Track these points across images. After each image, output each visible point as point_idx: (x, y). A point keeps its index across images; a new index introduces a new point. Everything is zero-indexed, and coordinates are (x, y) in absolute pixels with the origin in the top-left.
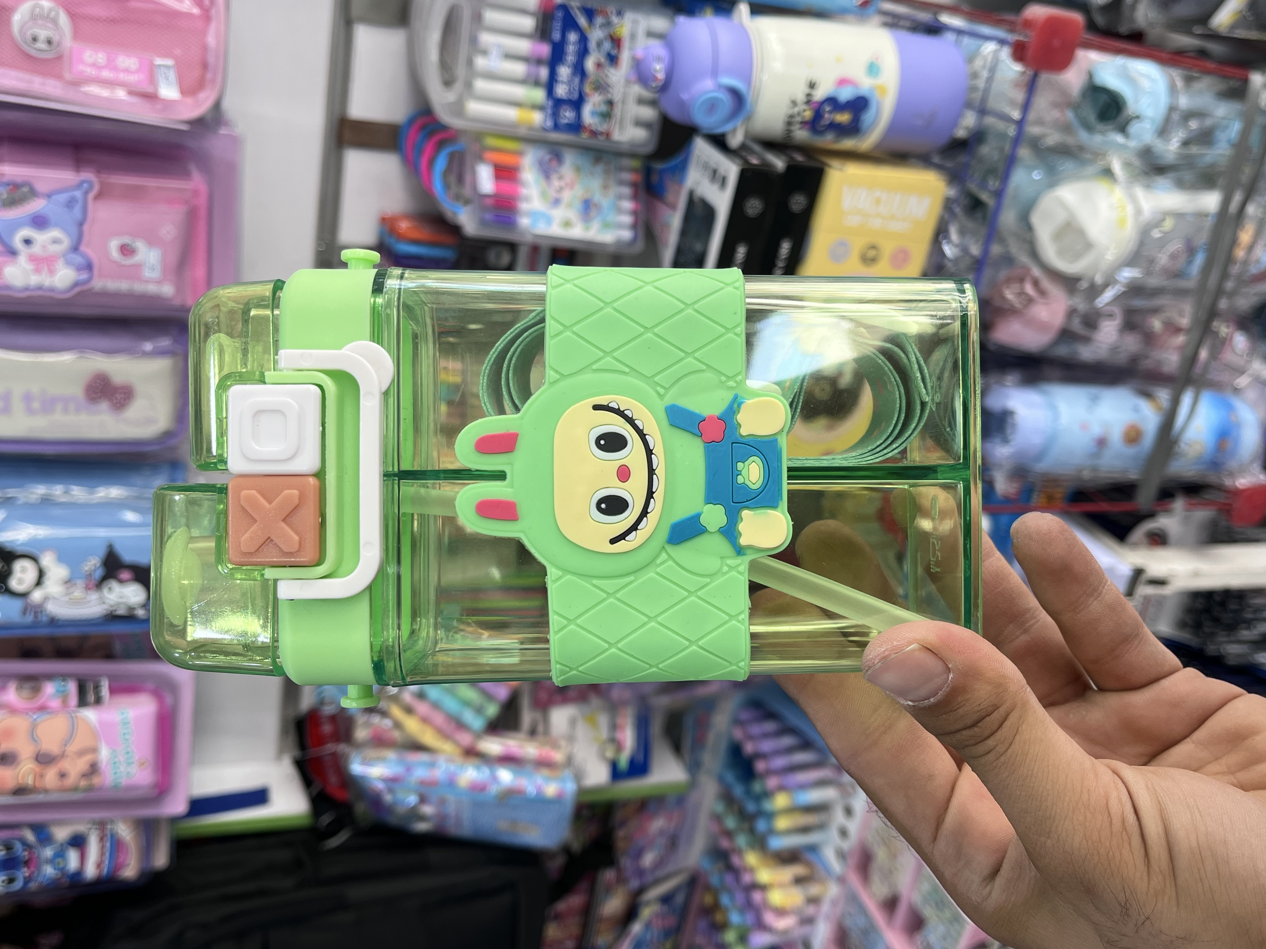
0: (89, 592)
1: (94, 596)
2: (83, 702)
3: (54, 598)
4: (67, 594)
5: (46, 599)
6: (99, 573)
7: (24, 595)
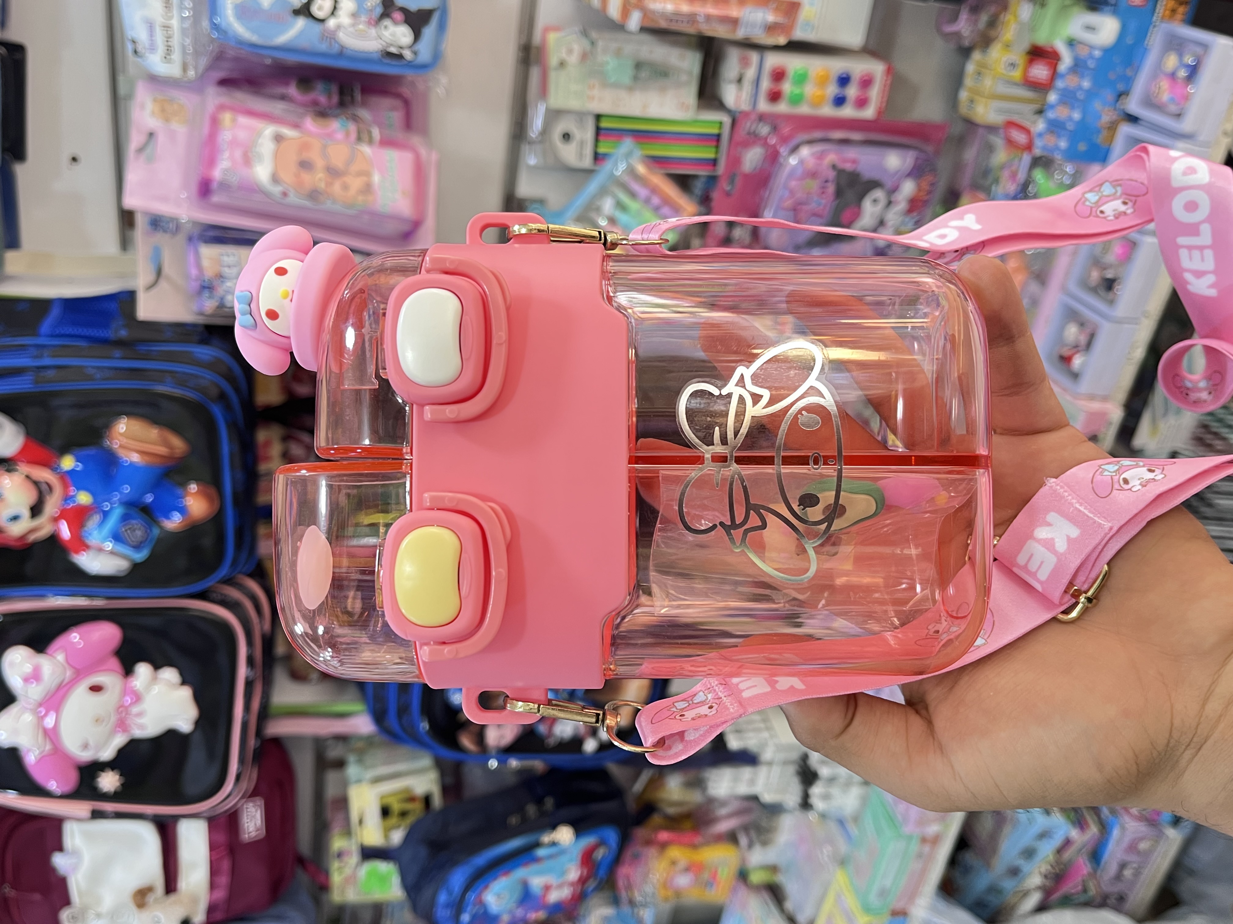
0: (371, 27)
1: (373, 31)
2: (359, 139)
3: (344, 27)
4: (353, 25)
5: (339, 27)
6: (379, 10)
7: (322, 21)
